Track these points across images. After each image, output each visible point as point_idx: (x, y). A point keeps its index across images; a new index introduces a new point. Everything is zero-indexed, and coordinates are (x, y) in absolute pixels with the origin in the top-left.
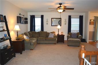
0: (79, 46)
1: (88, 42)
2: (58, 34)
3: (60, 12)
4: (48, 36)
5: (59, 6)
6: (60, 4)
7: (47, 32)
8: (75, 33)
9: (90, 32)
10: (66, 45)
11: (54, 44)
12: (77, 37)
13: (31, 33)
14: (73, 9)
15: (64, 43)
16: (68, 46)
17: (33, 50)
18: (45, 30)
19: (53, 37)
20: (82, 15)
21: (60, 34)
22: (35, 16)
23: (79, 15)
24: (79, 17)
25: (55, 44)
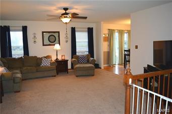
0: (93, 75)
1: (102, 68)
2: (57, 59)
3: (65, 22)
4: (41, 64)
5: (64, 12)
6: (66, 9)
7: (36, 57)
8: (83, 56)
9: (104, 52)
10: (74, 76)
11: (53, 76)
12: (88, 62)
13: (6, 61)
14: (85, 18)
15: (68, 73)
16: (77, 76)
17: (19, 92)
18: (31, 54)
19: (48, 65)
20: (91, 27)
21: (60, 58)
22: (11, 28)
23: (87, 27)
24: (87, 29)
25: (55, 76)
